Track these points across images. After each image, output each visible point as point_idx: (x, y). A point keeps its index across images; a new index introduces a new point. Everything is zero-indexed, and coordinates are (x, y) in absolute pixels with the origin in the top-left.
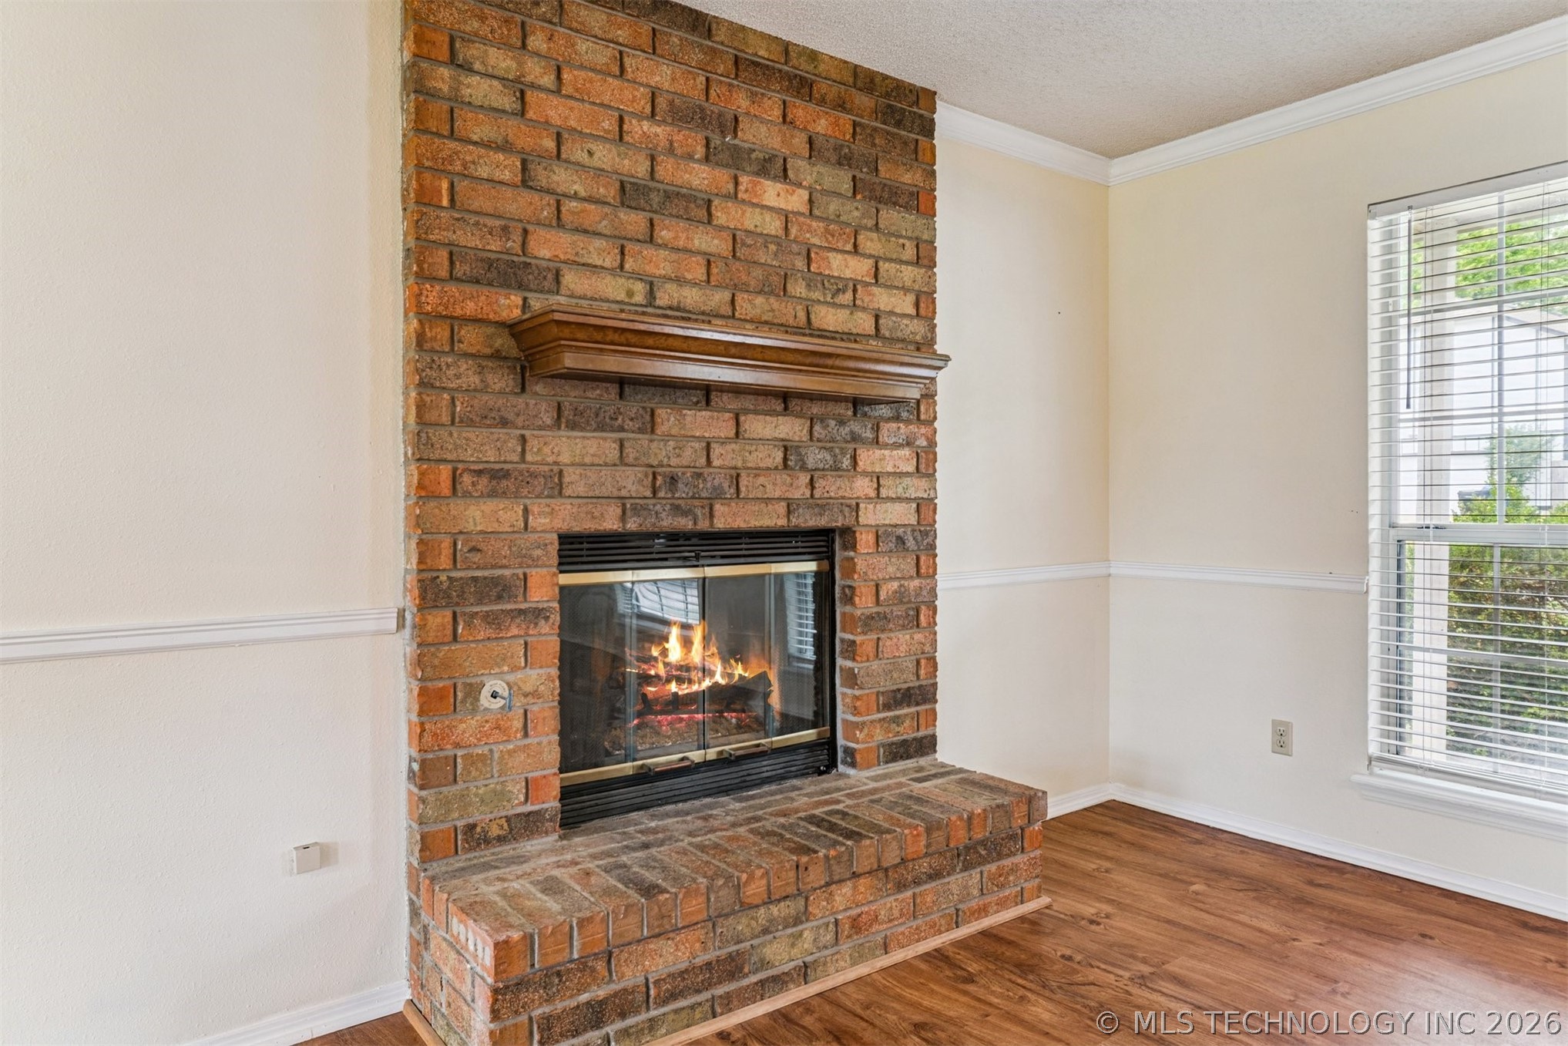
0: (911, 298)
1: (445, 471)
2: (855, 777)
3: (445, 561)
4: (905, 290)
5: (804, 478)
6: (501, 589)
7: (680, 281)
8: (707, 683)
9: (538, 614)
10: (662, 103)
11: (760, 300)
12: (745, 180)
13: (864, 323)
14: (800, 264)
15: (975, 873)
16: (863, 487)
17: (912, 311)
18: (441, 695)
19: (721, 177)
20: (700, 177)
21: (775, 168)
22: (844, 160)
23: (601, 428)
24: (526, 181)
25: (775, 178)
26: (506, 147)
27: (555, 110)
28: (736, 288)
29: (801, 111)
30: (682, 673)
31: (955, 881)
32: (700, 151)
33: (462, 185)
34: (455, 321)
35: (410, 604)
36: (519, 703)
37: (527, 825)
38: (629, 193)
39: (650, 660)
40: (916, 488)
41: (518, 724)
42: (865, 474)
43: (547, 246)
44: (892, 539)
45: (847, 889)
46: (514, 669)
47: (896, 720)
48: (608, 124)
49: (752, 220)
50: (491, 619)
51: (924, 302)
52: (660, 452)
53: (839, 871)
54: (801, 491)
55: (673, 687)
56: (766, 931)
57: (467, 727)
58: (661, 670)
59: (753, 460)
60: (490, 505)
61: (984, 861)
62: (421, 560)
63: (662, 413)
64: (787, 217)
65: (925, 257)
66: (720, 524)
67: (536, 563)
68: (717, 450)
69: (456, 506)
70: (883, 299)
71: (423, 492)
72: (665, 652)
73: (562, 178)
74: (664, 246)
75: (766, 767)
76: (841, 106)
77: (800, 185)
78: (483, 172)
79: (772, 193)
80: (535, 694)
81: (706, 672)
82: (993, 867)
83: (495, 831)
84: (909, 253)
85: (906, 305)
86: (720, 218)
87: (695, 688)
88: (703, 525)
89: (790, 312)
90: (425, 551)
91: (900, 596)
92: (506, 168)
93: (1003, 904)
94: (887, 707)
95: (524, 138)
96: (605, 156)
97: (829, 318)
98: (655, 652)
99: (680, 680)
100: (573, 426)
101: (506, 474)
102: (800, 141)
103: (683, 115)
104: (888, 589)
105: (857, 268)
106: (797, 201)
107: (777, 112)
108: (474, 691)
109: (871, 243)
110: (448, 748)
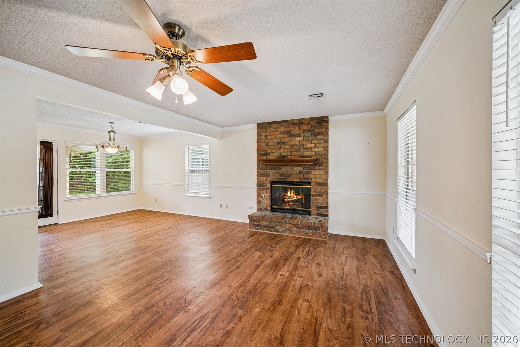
0: (323, 148)
1: (259, 174)
2: (312, 217)
3: (259, 183)
4: (321, 147)
5: (302, 175)
6: (264, 186)
7: (284, 152)
8: (294, 199)
9: (267, 189)
10: (282, 132)
11: (295, 153)
12: (293, 138)
13: (314, 153)
14: (302, 147)
15: (311, 231)
16: (313, 176)
17: (323, 150)
18: (259, 195)
19: (290, 139)
20: (287, 139)
21: (297, 135)
22: (309, 131)
23: (274, 170)
24: (267, 145)
25: (298, 137)
26: (265, 142)
27: (270, 137)
28: (292, 151)
29: (302, 127)
30: (290, 197)
31: (307, 231)
32: (287, 136)
33: (261, 147)
34: (260, 160)
35: (256, 186)
36: (266, 197)
37: (266, 210)
38: (278, 144)
39: (286, 196)
40: (324, 176)
41: (265, 199)
42: (313, 174)
43: (269, 151)
44: (319, 184)
45: (288, 225)
46: (265, 194)
47: (319, 210)
48: (275, 137)
49: (294, 143)
50: (263, 189)
51: (326, 149)
52: (281, 172)
54: (302, 177)
56: (277, 225)
57: (261, 199)
58: (287, 197)
59: (294, 172)
60: (263, 177)
61: (312, 229)
63: (281, 168)
64: (300, 141)
65: (326, 141)
66: (289, 181)
67: (267, 183)
68: (289, 172)
69: (260, 177)
70: (317, 149)
71: (257, 176)
72: (288, 194)
73: (270, 144)
74: (282, 148)
75: (300, 212)
76: (309, 124)
77: (301, 137)
78: (263, 145)
79: (297, 139)
80: (267, 197)
81: (294, 197)
82: (315, 231)
83: (263, 209)
84: (322, 141)
85: (322, 149)
86: (289, 144)
87: (292, 200)
88: (287, 180)
89: (299, 153)
90: (257, 182)
91: (320, 192)
92: (264, 144)
93: (317, 237)
94: (317, 208)
95: (266, 141)
96: (275, 140)
97: (307, 153)
98: (286, 194)
99: (290, 198)
100: (271, 169)
101: (265, 175)
102: (302, 131)
103: (284, 133)
104: (318, 191)
105: (313, 145)
106: (301, 139)
107: (298, 128)
108: (261, 195)
109: (314, 142)
110: (259, 201)
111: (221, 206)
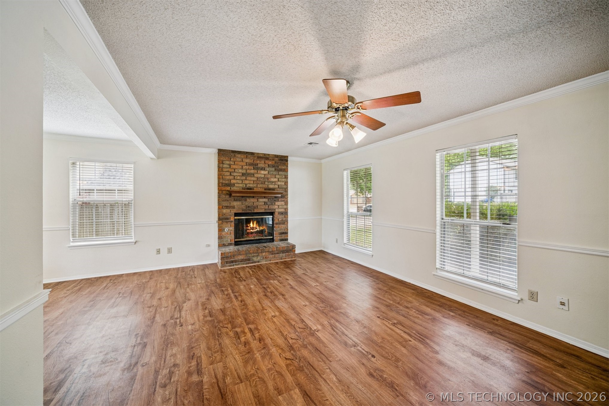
0: (284, 183)
1: (221, 206)
2: (275, 243)
3: (221, 216)
4: (283, 182)
5: (267, 206)
6: (227, 219)
7: (250, 184)
8: (256, 230)
9: (232, 222)
10: (247, 164)
11: (261, 185)
12: (259, 171)
13: (277, 186)
14: (267, 180)
15: (284, 254)
16: (276, 207)
17: (284, 184)
18: (221, 230)
19: (256, 171)
20: (252, 171)
21: (263, 169)
22: (273, 166)
23: (240, 201)
24: (231, 175)
25: (263, 170)
26: (228, 171)
27: (234, 167)
28: (257, 184)
29: (267, 162)
30: (253, 228)
31: (281, 255)
32: (253, 168)
33: (223, 176)
34: (222, 191)
35: (217, 220)
36: (229, 231)
37: (230, 244)
38: (243, 174)
39: (248, 226)
40: (285, 207)
41: (229, 233)
42: (276, 205)
43: (233, 181)
44: (281, 213)
45: (264, 253)
46: (229, 227)
47: (281, 236)
48: (241, 167)
49: (259, 176)
50: (226, 222)
51: (286, 183)
52: (247, 204)
53: (263, 251)
54: (267, 207)
55: (251, 230)
56: (253, 257)
57: (223, 233)
58: (250, 228)
59: (260, 204)
60: (226, 210)
61: (285, 253)
62: (218, 215)
63: (247, 199)
64: (265, 175)
65: (286, 177)
66: (255, 212)
67: (231, 216)
68: (255, 203)
69: (222, 210)
70: (279, 183)
71: (219, 208)
72: (250, 225)
73: (235, 174)
74: (248, 180)
75: (263, 241)
76: (273, 160)
77: (267, 171)
78: (226, 175)
79: (263, 172)
80: (231, 230)
81: (256, 228)
82: (287, 254)
83: (227, 245)
84: (284, 177)
85: (283, 184)
86: (255, 176)
88: (253, 212)
89: (265, 186)
90: (219, 215)
91: (282, 220)
92: (228, 174)
93: (289, 258)
94: (280, 234)
95: (230, 170)
96: (240, 171)
97: (271, 186)
98: (249, 225)
99: (252, 229)
100: (236, 201)
101: (228, 207)
102: (267, 165)
103: (250, 164)
104: (280, 219)
105: (276, 180)
106: (266, 172)
107: (263, 162)
108: (224, 229)
109: (278, 176)
110: (221, 236)
111: (158, 252)
